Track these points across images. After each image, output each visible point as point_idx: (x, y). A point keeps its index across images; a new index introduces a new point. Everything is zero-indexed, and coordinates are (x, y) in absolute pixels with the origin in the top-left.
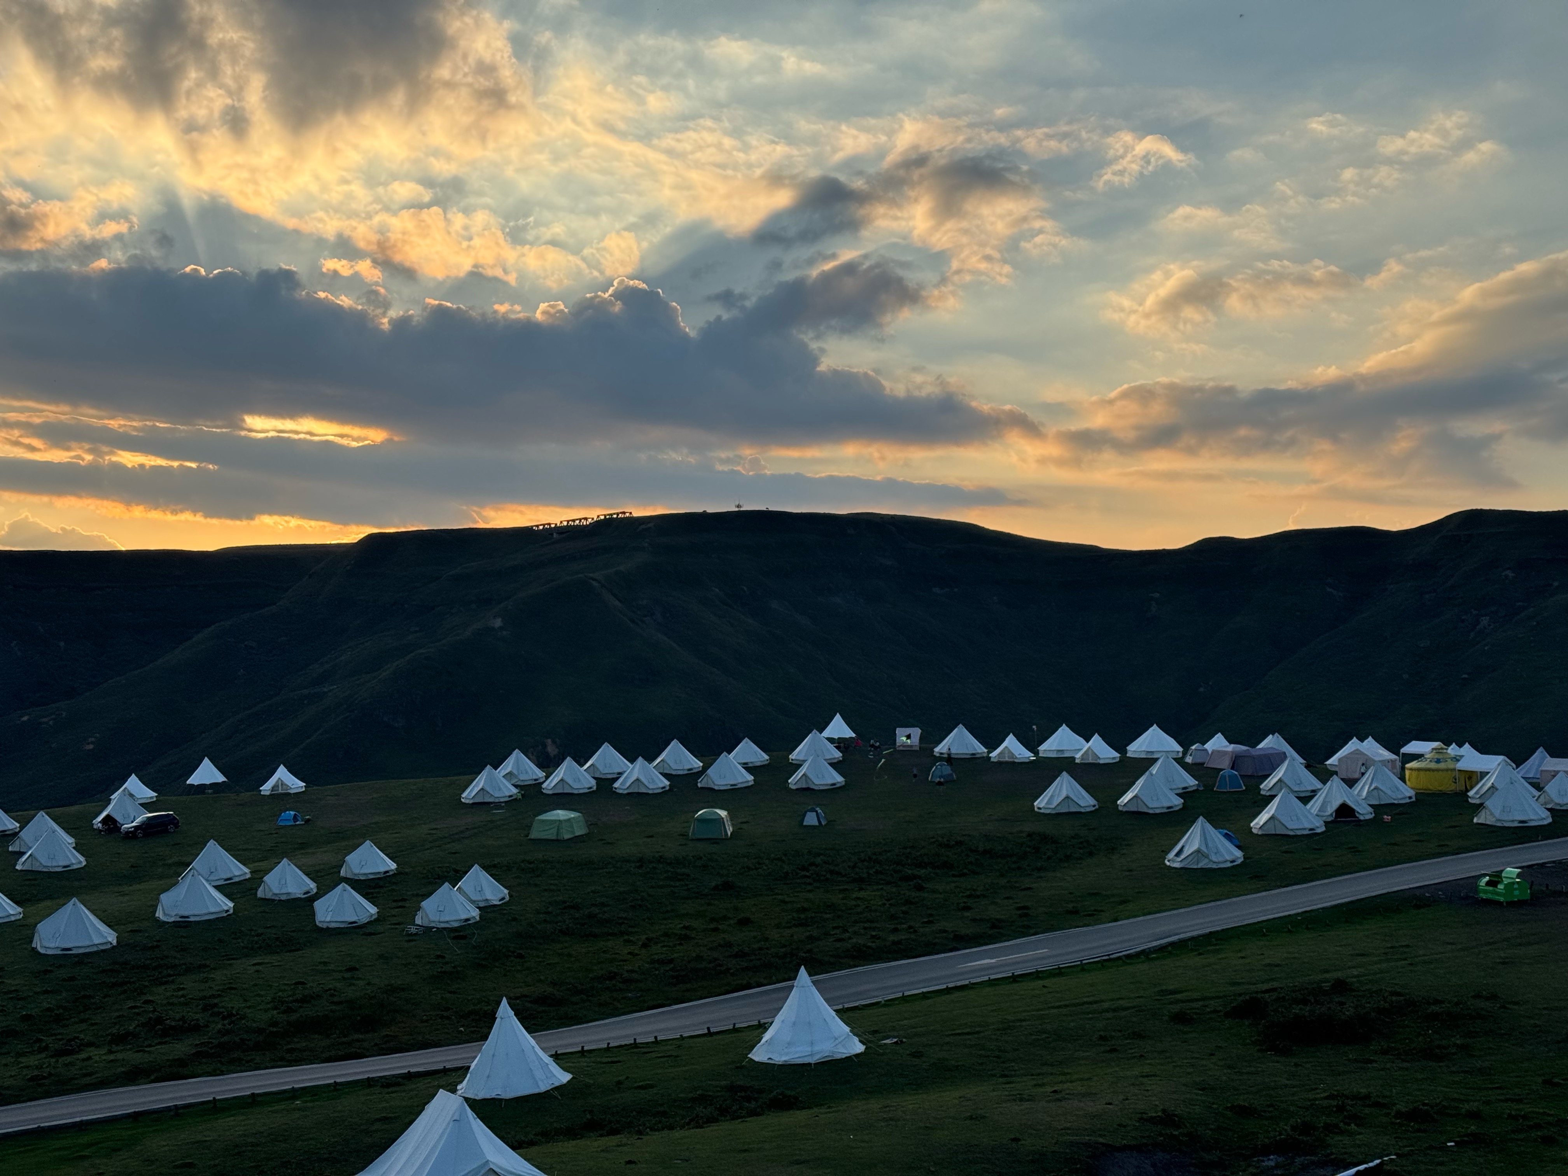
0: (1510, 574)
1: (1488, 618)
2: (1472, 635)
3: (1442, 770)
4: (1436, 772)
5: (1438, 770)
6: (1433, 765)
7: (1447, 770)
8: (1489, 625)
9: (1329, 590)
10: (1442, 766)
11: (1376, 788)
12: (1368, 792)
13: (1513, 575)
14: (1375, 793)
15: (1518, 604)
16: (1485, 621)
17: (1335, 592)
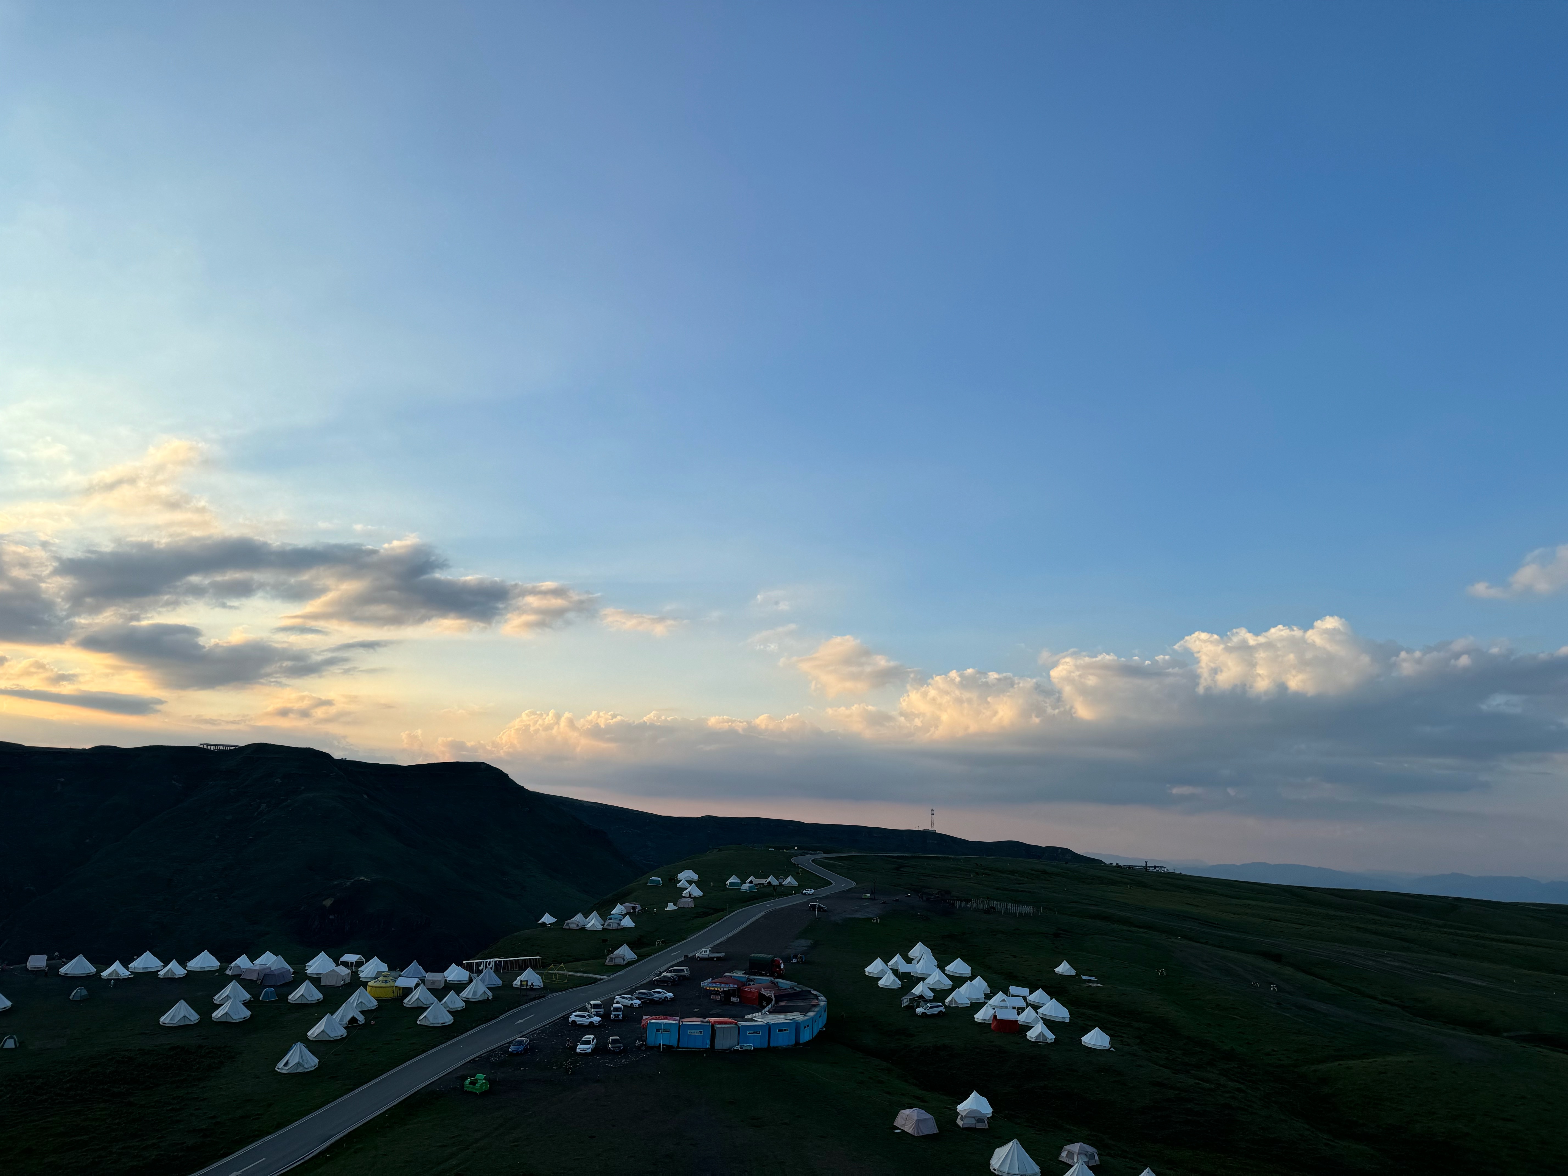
0: (279, 780)
1: (265, 804)
2: (256, 813)
3: (388, 987)
4: (385, 989)
5: (386, 987)
6: (384, 985)
7: (390, 987)
8: (266, 809)
9: (173, 782)
10: (388, 984)
11: (361, 1002)
12: (357, 1004)
13: (281, 781)
14: (360, 1005)
15: (282, 797)
16: (263, 806)
17: (177, 784)
